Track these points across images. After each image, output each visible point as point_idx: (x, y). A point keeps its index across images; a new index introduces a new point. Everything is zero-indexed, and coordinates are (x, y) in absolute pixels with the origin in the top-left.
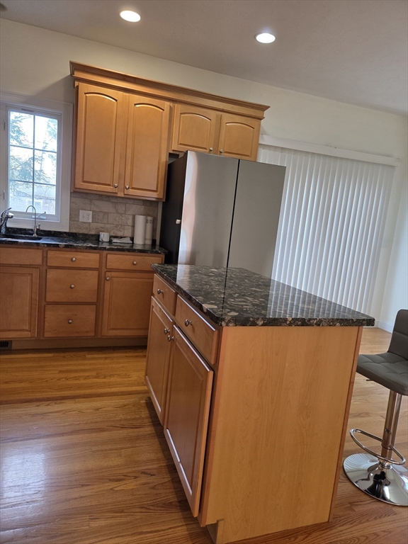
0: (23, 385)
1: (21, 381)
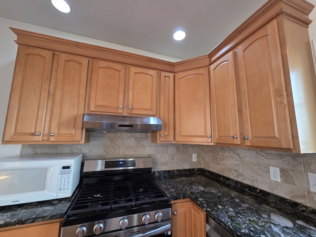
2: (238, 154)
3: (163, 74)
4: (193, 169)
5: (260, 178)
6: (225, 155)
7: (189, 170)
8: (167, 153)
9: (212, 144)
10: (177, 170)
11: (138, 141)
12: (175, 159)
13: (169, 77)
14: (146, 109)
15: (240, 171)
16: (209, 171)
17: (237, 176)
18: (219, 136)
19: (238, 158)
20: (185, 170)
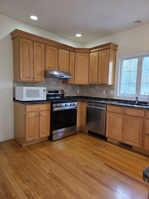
0: (126, 166)
1: (126, 164)
2: (95, 88)
3: (71, 53)
4: (78, 96)
5: (101, 94)
6: (91, 89)
7: (76, 97)
8: (68, 89)
9: (88, 84)
10: (72, 96)
11: (57, 83)
12: (71, 92)
13: (73, 55)
14: (65, 69)
15: (95, 94)
16: (84, 97)
17: (94, 96)
18: (91, 81)
19: (95, 89)
20: (75, 96)
